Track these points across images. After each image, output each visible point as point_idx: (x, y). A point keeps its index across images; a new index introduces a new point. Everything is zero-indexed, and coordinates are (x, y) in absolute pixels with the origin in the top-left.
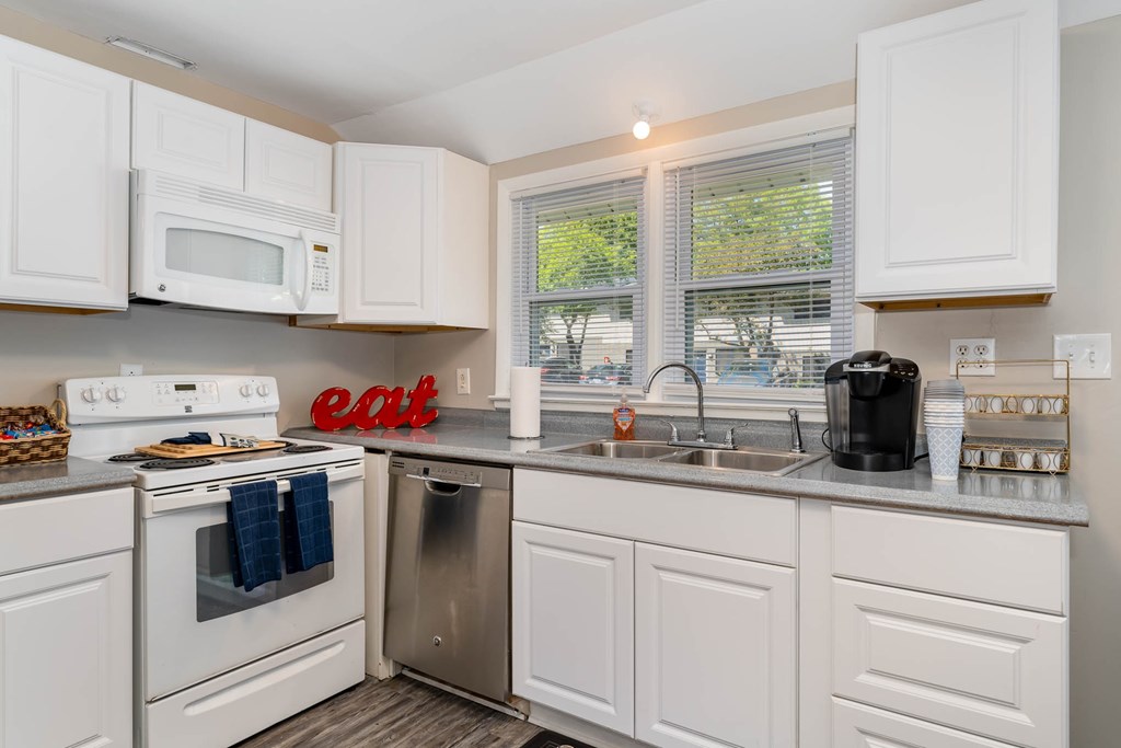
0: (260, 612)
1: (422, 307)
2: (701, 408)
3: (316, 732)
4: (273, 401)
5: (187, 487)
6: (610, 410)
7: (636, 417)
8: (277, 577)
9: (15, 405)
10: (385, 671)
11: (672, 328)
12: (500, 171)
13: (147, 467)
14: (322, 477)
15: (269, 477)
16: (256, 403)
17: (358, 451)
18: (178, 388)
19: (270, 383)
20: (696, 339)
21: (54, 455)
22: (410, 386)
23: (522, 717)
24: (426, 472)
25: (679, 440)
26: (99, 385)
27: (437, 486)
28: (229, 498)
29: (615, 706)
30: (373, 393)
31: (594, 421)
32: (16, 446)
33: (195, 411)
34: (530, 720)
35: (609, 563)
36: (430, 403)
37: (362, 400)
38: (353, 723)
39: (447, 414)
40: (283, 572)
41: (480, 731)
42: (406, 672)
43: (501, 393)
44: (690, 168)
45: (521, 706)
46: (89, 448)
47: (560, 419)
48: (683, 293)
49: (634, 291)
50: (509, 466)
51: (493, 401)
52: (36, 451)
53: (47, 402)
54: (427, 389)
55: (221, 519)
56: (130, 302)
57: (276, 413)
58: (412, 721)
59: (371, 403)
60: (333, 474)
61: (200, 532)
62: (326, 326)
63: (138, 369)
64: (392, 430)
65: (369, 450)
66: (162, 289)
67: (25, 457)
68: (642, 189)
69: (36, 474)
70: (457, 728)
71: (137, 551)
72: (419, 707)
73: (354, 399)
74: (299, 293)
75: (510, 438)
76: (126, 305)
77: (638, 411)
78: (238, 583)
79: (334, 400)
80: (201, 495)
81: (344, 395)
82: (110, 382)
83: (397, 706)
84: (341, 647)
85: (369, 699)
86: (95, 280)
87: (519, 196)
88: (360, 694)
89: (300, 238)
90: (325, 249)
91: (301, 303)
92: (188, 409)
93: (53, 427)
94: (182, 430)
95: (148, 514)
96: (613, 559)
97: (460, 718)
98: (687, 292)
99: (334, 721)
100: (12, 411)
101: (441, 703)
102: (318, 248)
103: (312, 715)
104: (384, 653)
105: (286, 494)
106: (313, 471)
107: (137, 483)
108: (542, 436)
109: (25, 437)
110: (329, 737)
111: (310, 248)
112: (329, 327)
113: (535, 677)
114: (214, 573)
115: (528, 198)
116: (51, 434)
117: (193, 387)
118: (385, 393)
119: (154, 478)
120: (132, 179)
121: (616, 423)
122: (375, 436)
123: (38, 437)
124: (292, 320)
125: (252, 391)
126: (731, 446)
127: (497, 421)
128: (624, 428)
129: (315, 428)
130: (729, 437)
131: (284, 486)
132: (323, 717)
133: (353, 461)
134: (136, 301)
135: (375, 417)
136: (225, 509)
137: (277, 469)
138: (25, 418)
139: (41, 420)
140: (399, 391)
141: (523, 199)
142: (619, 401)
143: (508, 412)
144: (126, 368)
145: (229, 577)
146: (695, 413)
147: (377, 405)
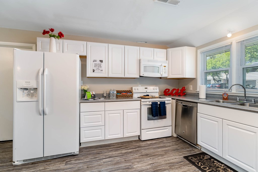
0: (156, 121)
1: (182, 75)
2: (245, 94)
3: (163, 141)
4: (158, 90)
5: (146, 102)
6: (222, 94)
7: (228, 96)
8: (158, 116)
9: (128, 90)
10: (175, 135)
11: (239, 76)
12: (198, 48)
13: (141, 99)
14: (165, 102)
15: (157, 101)
16: (155, 91)
17: (170, 99)
18: (145, 88)
19: (158, 88)
20: (246, 79)
21: (131, 96)
22: (180, 89)
23: (200, 149)
24: (182, 103)
25: (239, 100)
26: (136, 88)
27: (184, 105)
28: (151, 104)
29: (218, 150)
30: (174, 90)
31: (219, 96)
32: (128, 95)
33: (147, 92)
34: (201, 150)
35: (217, 123)
36: (184, 92)
37: (172, 91)
38: (169, 141)
39: (188, 93)
40: (159, 116)
41: (191, 149)
42: (179, 137)
43: (198, 90)
44: (244, 41)
45: (199, 147)
46: (135, 96)
47: (211, 95)
48: (242, 68)
49: (229, 69)
50: (197, 103)
51: (197, 92)
52: (130, 96)
53: (131, 90)
54: (184, 89)
55: (150, 107)
56: (140, 77)
57: (158, 92)
58: (179, 144)
59: (173, 91)
60: (166, 102)
61: (148, 108)
62: (166, 79)
63: (140, 86)
64: (177, 96)
65: (172, 99)
66: (143, 75)
67: (129, 96)
68: (231, 47)
69: (130, 98)
70: (187, 147)
71: (140, 109)
72: (180, 142)
73: (170, 91)
74: (162, 74)
75: (199, 98)
76: (139, 77)
77: (229, 94)
78: (153, 116)
79: (167, 90)
80: (148, 103)
81: (169, 90)
82: (137, 87)
83: (177, 141)
84: (168, 129)
85: (172, 139)
86: (136, 74)
87: (202, 52)
88: (171, 138)
89: (162, 65)
90: (166, 66)
91: (162, 75)
92: (146, 91)
93: (131, 93)
94: (146, 94)
95: (142, 105)
96: (218, 122)
97: (188, 146)
98: (243, 68)
99: (166, 140)
100: (127, 91)
101: (184, 143)
102: (164, 66)
103: (163, 139)
104: (175, 132)
105: (159, 104)
106: (163, 101)
107: (140, 100)
108: (206, 98)
109: (129, 94)
110: (165, 142)
111: (163, 66)
112: (167, 79)
113: (201, 141)
114: (150, 114)
115: (204, 52)
116: (131, 94)
117: (147, 88)
118: (176, 90)
119: (143, 100)
120: (140, 60)
121: (223, 97)
122: (174, 97)
123: (130, 94)
124: (161, 78)
125: (155, 89)
126: (253, 102)
127: (197, 95)
128: (225, 98)
129: (164, 95)
130: (253, 101)
131: (159, 103)
132: (165, 139)
133: (170, 100)
134: (140, 76)
135: (174, 94)
136: (151, 105)
137: (158, 100)
138: (129, 92)
139: (130, 92)
140: (178, 89)
141: (203, 53)
142: (224, 92)
143: (199, 93)
144: (139, 85)
145: (151, 115)
146: (244, 95)
147: (175, 91)
